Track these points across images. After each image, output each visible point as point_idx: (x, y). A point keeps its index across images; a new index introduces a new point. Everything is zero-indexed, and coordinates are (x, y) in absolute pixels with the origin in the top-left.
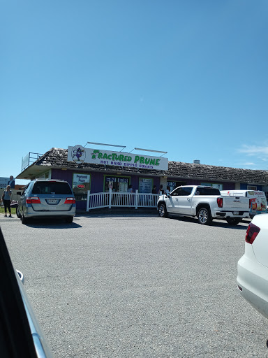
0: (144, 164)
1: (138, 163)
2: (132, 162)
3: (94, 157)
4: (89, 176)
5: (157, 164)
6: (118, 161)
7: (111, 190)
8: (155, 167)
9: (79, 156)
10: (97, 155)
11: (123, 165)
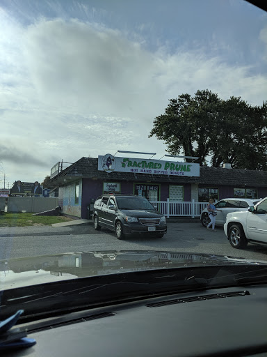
0: (175, 171)
1: (168, 170)
2: (162, 169)
3: (123, 166)
4: (118, 185)
5: (188, 170)
6: (148, 169)
8: (186, 174)
9: (108, 165)
10: (126, 163)
11: (153, 173)
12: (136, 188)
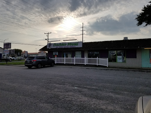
0: (72, 46)
1: (69, 46)
2: (67, 46)
3: (54, 46)
4: (58, 52)
5: (77, 45)
6: (62, 46)
7: (65, 57)
8: (76, 46)
9: (50, 46)
10: (55, 45)
11: (63, 47)
12: (63, 53)
